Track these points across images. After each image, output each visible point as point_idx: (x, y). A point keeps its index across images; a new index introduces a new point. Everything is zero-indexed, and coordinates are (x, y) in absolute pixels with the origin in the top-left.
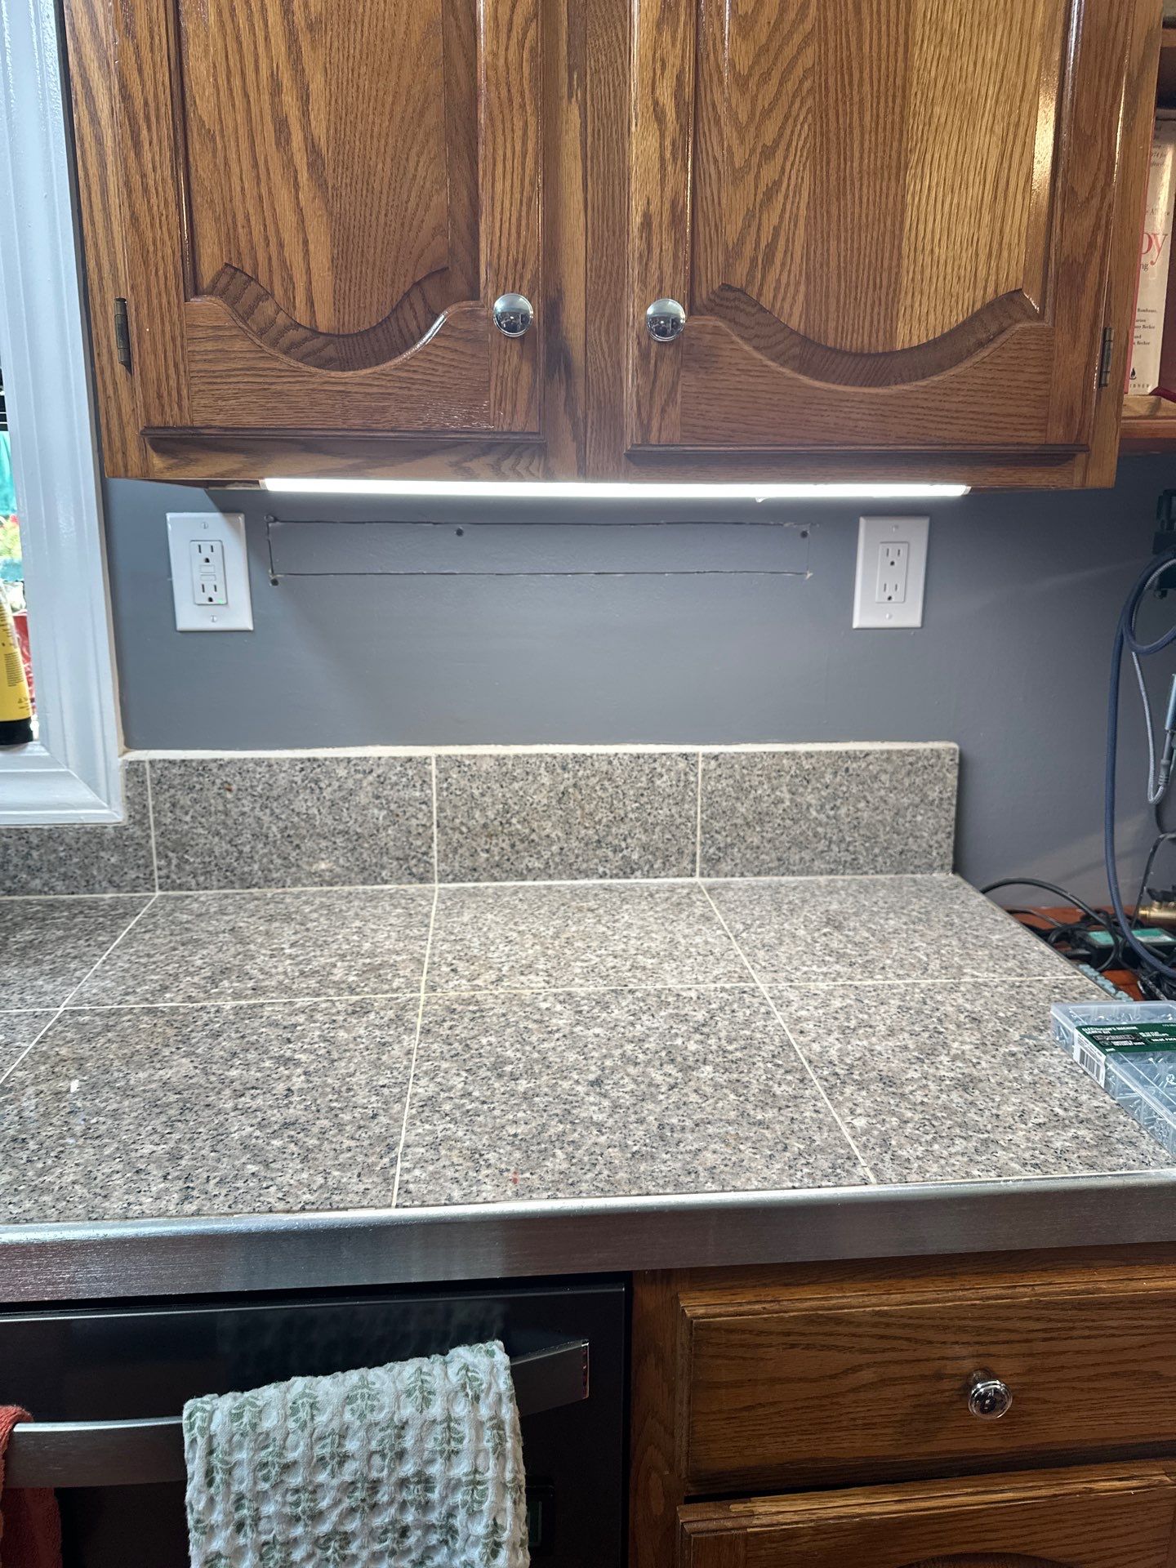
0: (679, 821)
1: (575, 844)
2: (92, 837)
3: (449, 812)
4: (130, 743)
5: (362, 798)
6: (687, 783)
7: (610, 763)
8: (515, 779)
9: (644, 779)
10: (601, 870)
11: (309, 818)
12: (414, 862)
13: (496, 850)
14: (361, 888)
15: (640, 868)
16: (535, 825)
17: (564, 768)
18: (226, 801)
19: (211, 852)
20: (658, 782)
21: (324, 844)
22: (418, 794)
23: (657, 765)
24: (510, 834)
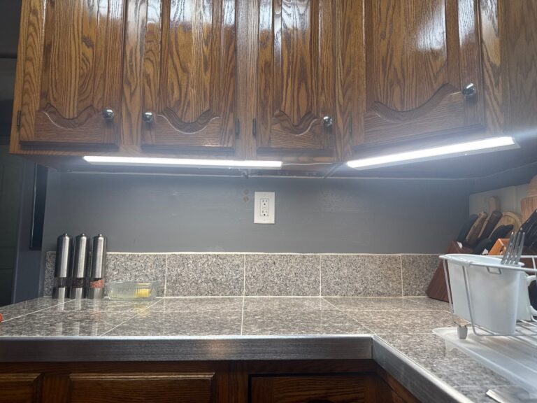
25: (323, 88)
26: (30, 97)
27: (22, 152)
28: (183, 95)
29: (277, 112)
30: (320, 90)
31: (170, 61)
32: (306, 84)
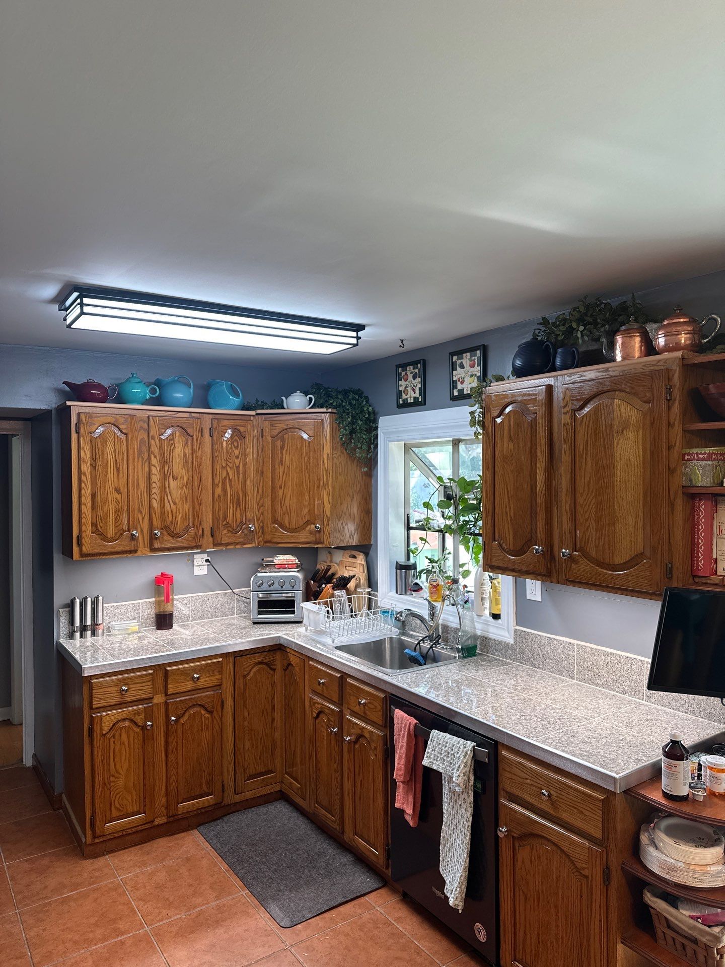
0: (639, 681)
1: (610, 680)
2: (507, 645)
3: (579, 661)
4: (517, 624)
5: (560, 651)
6: (641, 669)
7: (620, 657)
8: (595, 655)
9: (629, 665)
10: (617, 690)
11: (548, 653)
12: (570, 673)
13: (590, 675)
14: (558, 676)
15: (628, 693)
16: (600, 671)
17: (608, 656)
18: (532, 644)
19: (528, 656)
20: (633, 667)
21: (551, 661)
22: (572, 653)
23: (633, 661)
24: (593, 671)
25: (248, 509)
26: (86, 527)
27: (81, 559)
28: (174, 518)
29: (225, 523)
30: (247, 509)
31: (166, 498)
32: (240, 506)
